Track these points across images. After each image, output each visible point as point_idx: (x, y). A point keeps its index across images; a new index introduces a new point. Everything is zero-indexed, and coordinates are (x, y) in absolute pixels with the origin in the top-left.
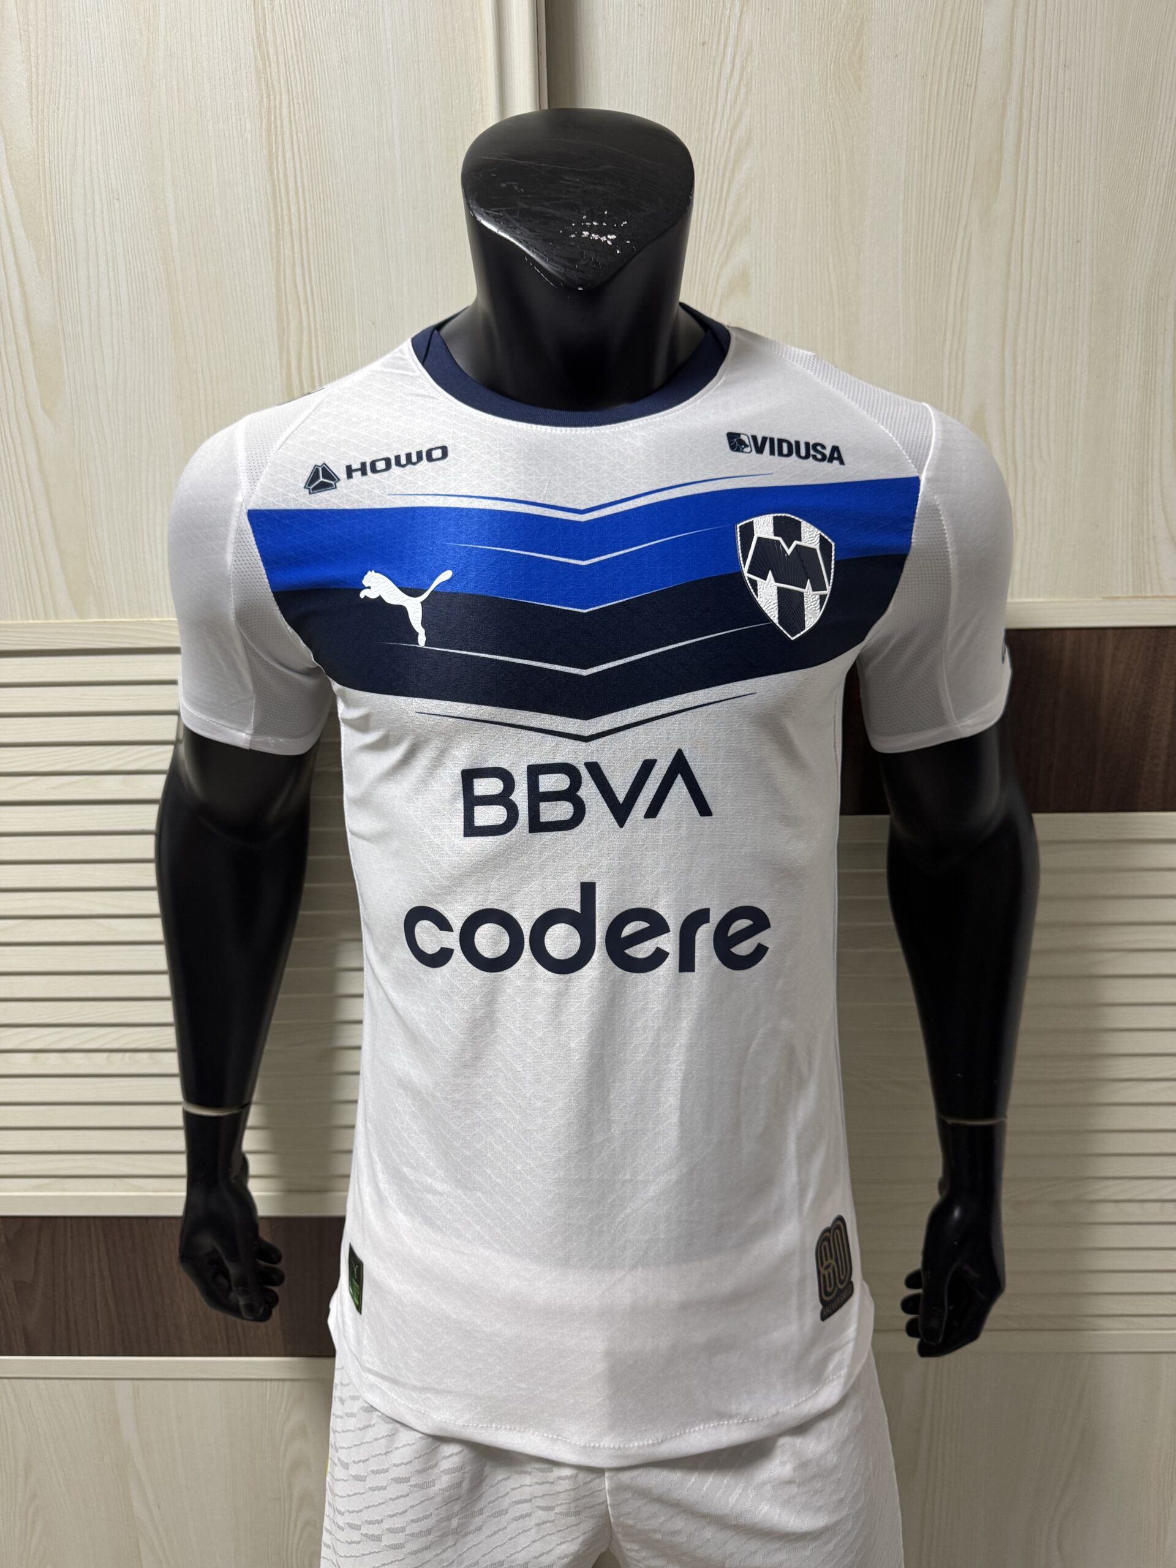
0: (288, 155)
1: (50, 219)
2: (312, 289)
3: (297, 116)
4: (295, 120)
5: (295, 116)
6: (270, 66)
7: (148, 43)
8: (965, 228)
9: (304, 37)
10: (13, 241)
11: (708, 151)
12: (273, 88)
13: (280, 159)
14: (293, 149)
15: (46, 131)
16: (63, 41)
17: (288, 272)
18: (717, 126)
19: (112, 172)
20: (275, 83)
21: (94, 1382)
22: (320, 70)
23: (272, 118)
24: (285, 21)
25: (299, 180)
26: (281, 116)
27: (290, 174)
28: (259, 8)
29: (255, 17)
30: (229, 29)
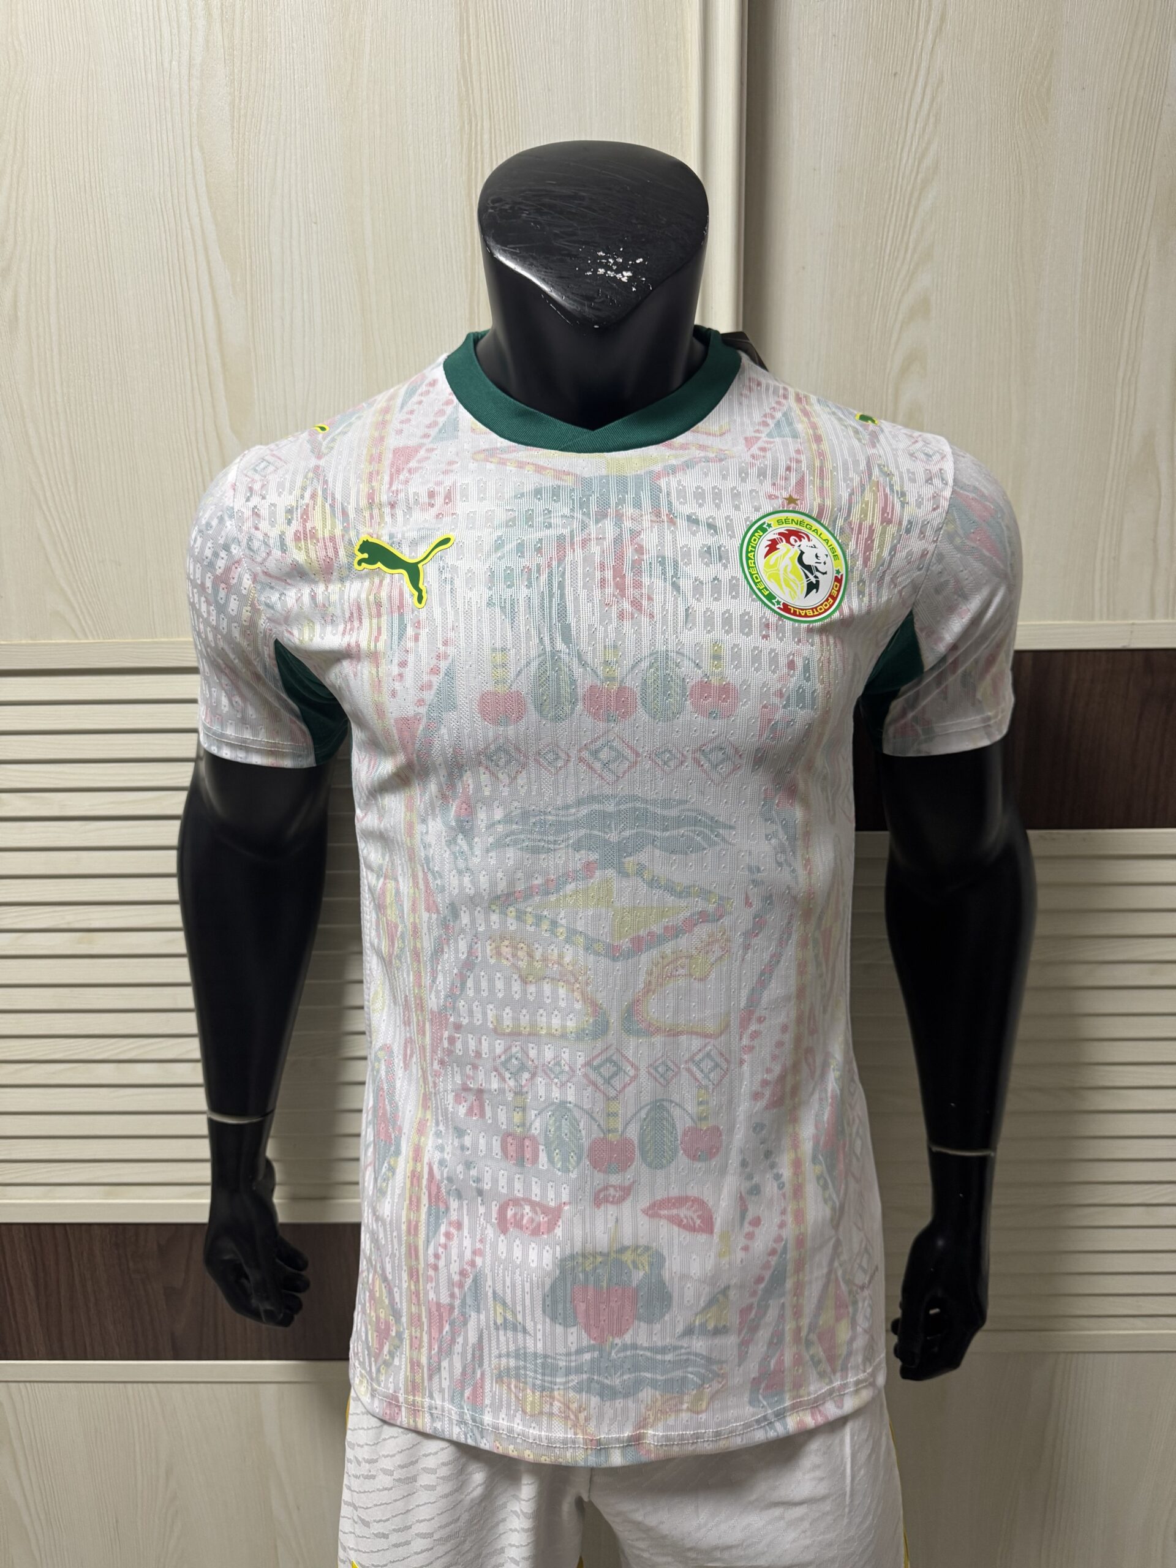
1: (247, 241)
4: (496, 147)
5: (495, 142)
6: (473, 93)
7: (353, 68)
8: (1144, 258)
9: (508, 64)
10: (208, 262)
11: (895, 179)
12: (476, 115)
15: (246, 154)
16: (268, 65)
18: (905, 155)
19: (311, 196)
20: (477, 109)
21: (239, 1386)
23: (473, 144)
24: (490, 48)
26: (481, 142)
28: (465, 35)
29: (460, 44)
30: (434, 55)
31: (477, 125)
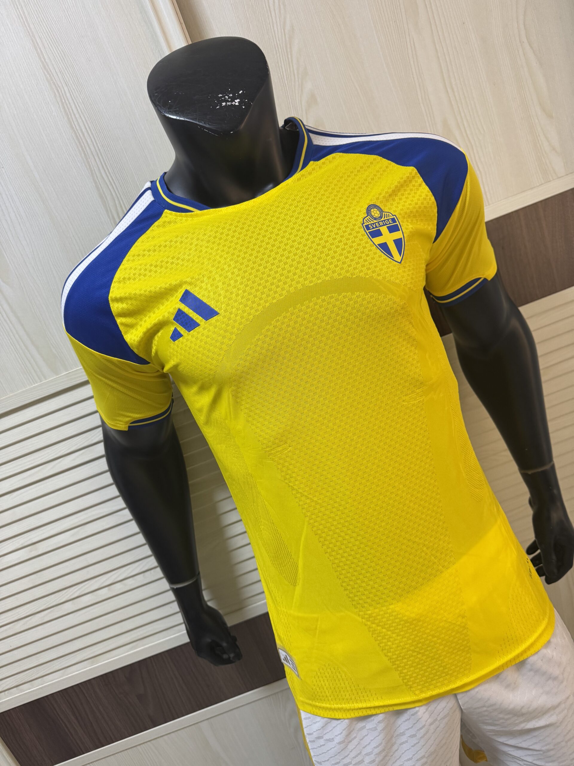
0: (77, 116)
3: (75, 96)
5: (74, 96)
6: (53, 76)
8: (409, 36)
9: (64, 55)
12: (59, 87)
14: (78, 113)
17: (97, 173)
18: (276, 29)
20: (59, 83)
22: (78, 69)
23: (63, 100)
24: (53, 52)
25: (87, 127)
26: (67, 98)
27: (81, 124)
28: (38, 49)
29: (38, 55)
30: (27, 65)
31: (61, 91)
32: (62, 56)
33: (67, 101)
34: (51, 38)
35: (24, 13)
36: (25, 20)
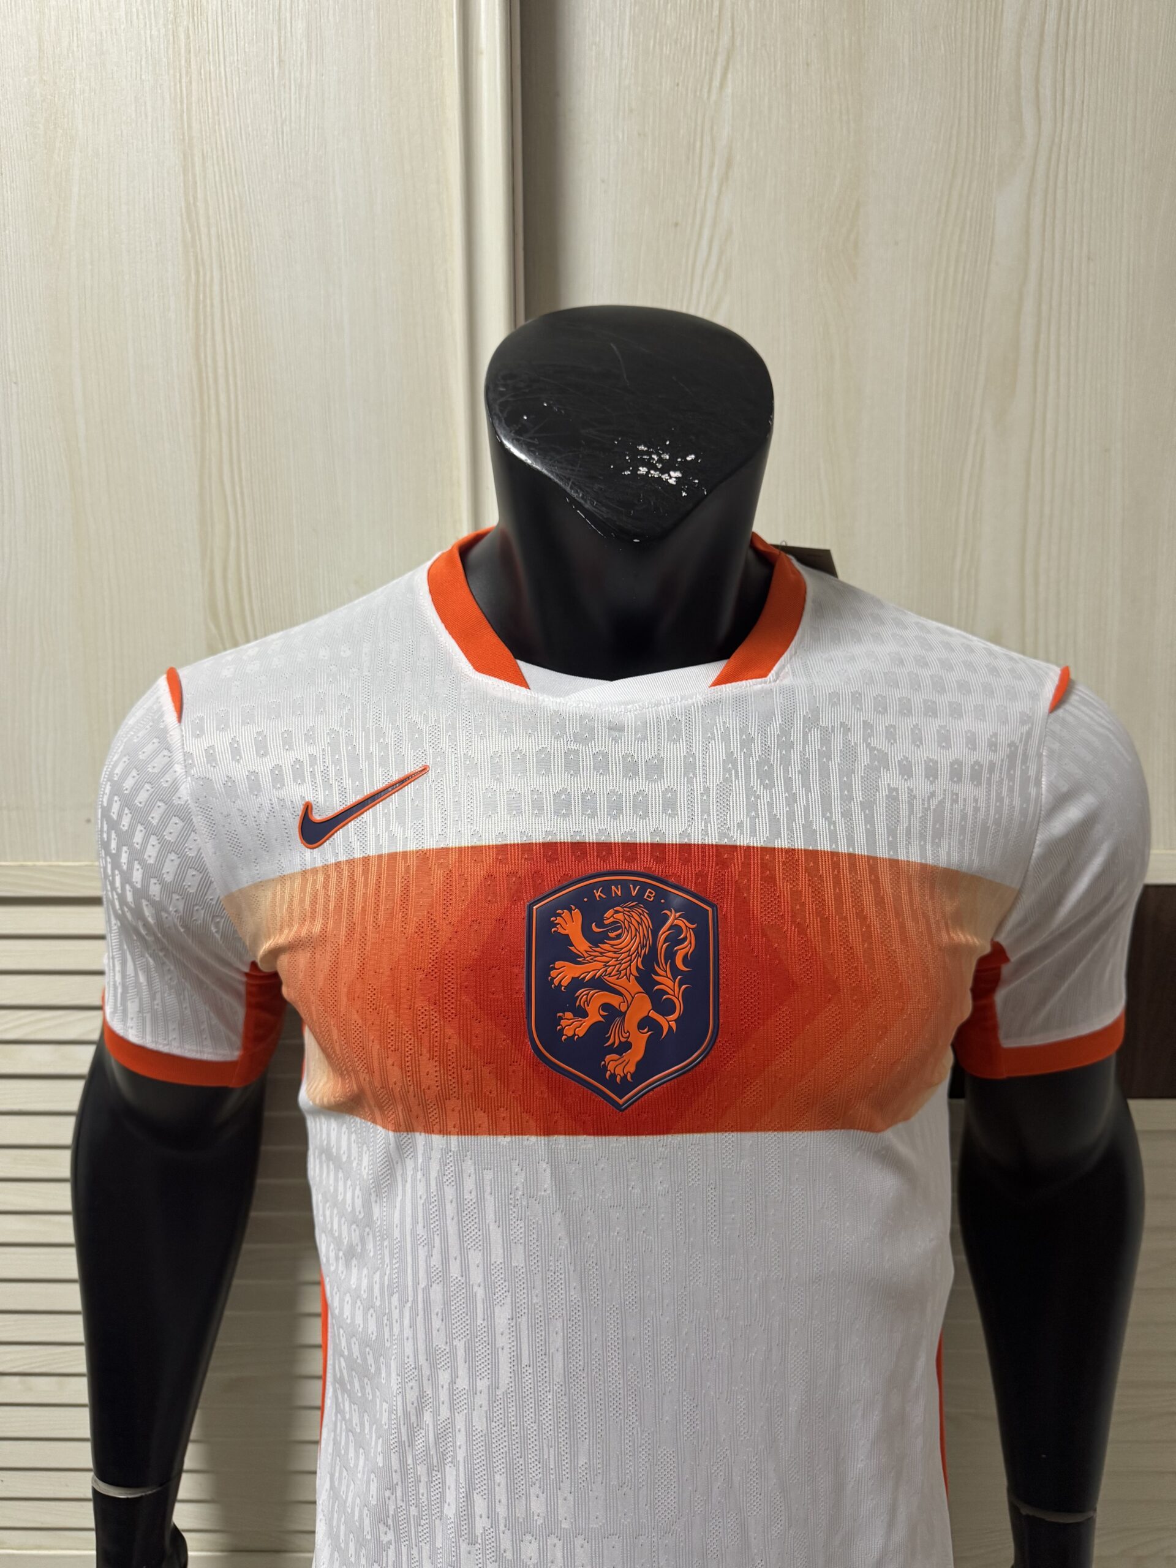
0: (219, 338)
2: (241, 487)
3: (230, 295)
4: (228, 300)
5: (227, 295)
7: (59, 211)
8: (978, 432)
9: (242, 208)
12: (204, 264)
13: (209, 343)
14: (224, 331)
20: (205, 258)
22: (258, 244)
23: (201, 297)
24: (219, 191)
25: (230, 366)
26: (211, 294)
27: (220, 358)
28: (190, 174)
29: (185, 185)
30: (154, 197)
31: (205, 275)
32: (235, 208)
33: (208, 301)
34: (227, 162)
35: (190, 94)
36: (185, 110)
